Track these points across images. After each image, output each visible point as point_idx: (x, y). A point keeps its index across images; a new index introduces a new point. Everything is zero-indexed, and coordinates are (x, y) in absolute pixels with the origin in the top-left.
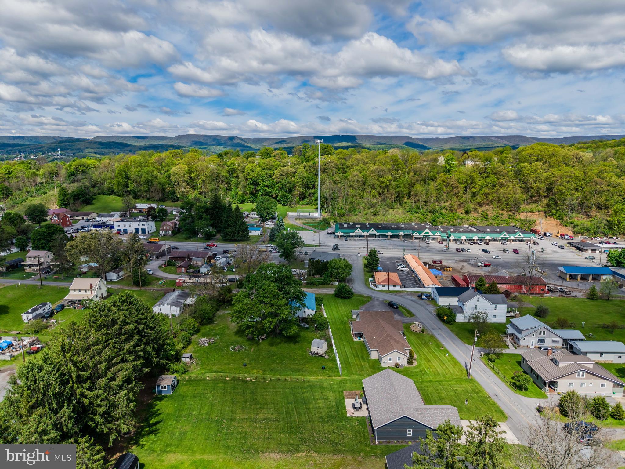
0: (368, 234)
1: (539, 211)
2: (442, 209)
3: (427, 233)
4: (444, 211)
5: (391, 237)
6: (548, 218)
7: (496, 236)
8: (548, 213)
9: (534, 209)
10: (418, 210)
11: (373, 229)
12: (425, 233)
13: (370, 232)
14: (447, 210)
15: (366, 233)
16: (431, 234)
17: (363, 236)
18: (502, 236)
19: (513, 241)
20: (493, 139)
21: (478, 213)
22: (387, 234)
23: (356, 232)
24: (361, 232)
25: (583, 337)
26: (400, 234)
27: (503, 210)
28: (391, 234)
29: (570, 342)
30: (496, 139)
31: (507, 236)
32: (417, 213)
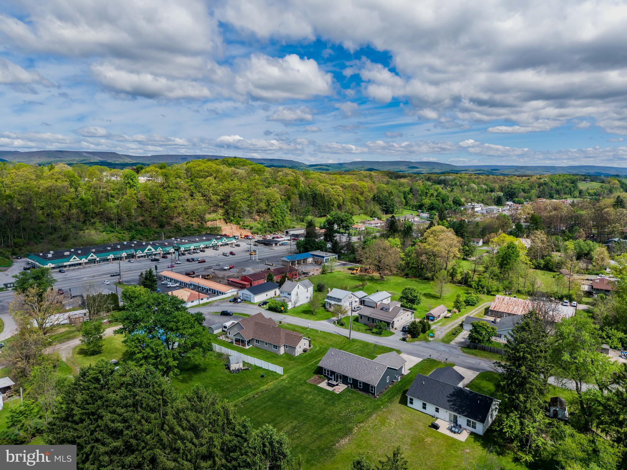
0: (87, 261)
1: (220, 219)
2: (137, 226)
3: (150, 250)
4: (139, 227)
5: (114, 259)
6: (228, 224)
7: (207, 243)
8: (227, 220)
9: (217, 218)
10: (113, 230)
11: (74, 256)
12: (148, 250)
13: (89, 258)
14: (141, 226)
15: (84, 259)
16: (153, 250)
17: (80, 264)
18: (213, 243)
19: (221, 245)
20: (85, 154)
21: (171, 225)
22: (108, 257)
23: (72, 260)
24: (78, 259)
25: (366, 294)
26: (123, 255)
27: (192, 221)
28: (113, 257)
29: (363, 299)
30: (88, 155)
31: (216, 242)
32: (113, 232)
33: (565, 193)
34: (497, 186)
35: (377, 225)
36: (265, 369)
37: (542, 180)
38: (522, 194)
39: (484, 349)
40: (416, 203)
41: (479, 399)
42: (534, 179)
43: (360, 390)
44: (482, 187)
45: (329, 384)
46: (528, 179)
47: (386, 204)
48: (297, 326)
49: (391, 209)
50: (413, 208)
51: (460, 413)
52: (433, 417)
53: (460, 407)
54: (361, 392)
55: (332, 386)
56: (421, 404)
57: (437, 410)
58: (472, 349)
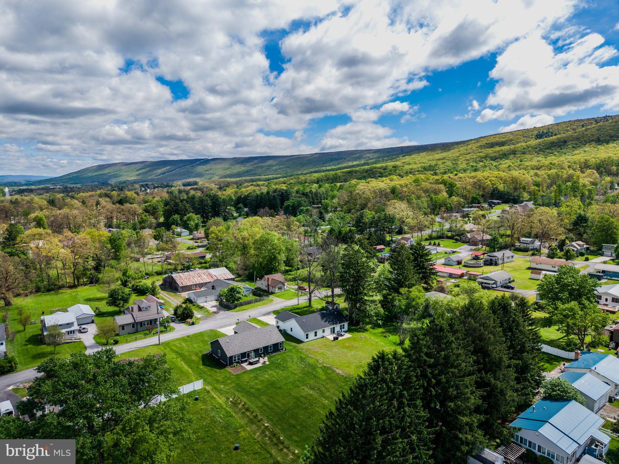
39: (241, 305)
41: (334, 312)
43: (272, 353)
45: (251, 364)
51: (336, 324)
52: (323, 337)
53: (333, 321)
54: (274, 354)
55: (256, 363)
56: (314, 334)
57: (324, 331)
58: (234, 309)
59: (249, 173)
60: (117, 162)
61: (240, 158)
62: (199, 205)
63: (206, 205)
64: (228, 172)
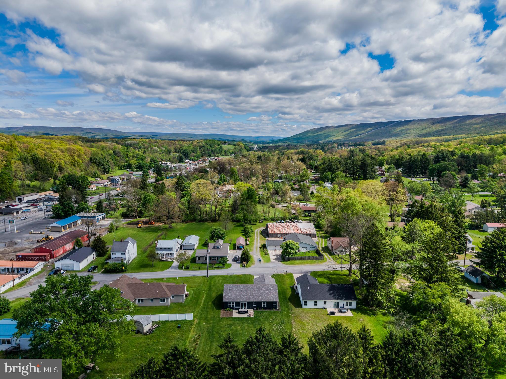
29: (182, 245)
33: (217, 153)
34: (173, 148)
35: (105, 184)
36: (174, 321)
37: (201, 144)
38: (192, 154)
39: (295, 259)
40: (123, 164)
41: (346, 287)
42: (195, 143)
43: (264, 308)
44: (162, 150)
45: (240, 313)
46: (192, 143)
47: (103, 165)
48: (152, 279)
49: (107, 169)
50: (121, 168)
51: (341, 299)
52: (323, 308)
53: (339, 295)
54: (266, 310)
55: (244, 314)
56: (313, 303)
57: (325, 303)
58: (287, 261)
59: (439, 133)
60: (330, 125)
61: (437, 119)
62: (350, 164)
63: (356, 165)
64: (425, 131)
